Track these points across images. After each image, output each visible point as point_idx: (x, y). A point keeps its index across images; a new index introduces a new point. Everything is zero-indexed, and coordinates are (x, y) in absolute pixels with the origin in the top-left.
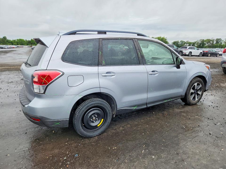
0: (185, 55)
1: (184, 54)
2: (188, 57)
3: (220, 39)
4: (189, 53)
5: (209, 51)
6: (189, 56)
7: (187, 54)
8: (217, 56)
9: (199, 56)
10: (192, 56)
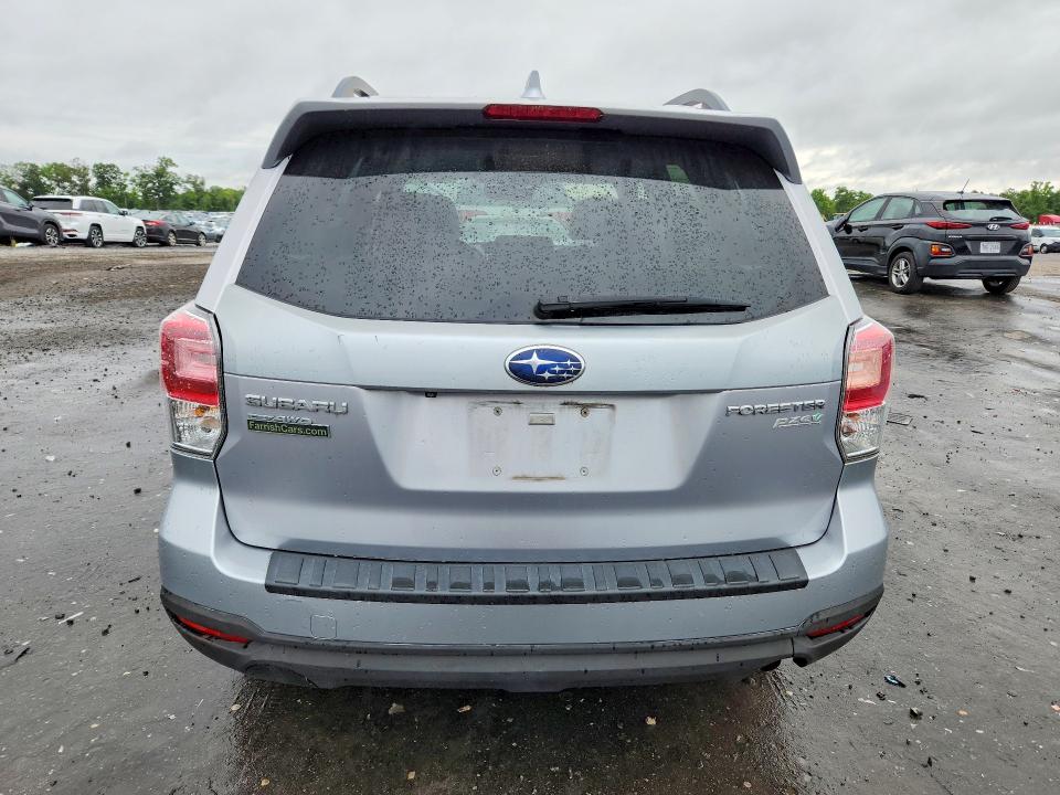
0: (73, 241)
1: (65, 235)
2: (90, 250)
3: (112, 166)
4: (90, 233)
5: (166, 219)
6: (93, 246)
7: (83, 235)
8: (198, 244)
9: (132, 245)
10: (106, 244)
